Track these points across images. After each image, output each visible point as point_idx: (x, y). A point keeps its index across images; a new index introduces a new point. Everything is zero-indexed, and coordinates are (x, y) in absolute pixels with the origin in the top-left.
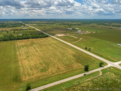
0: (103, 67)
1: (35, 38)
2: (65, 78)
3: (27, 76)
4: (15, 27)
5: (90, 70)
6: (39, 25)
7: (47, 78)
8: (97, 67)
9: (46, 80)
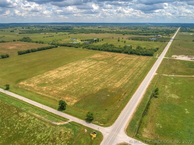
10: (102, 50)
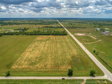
0: (94, 76)
1: (55, 35)
2: (42, 76)
3: (17, 65)
4: (49, 24)
5: (74, 76)
6: (70, 24)
7: (28, 71)
8: (85, 75)
9: (26, 73)
10: (37, 35)
